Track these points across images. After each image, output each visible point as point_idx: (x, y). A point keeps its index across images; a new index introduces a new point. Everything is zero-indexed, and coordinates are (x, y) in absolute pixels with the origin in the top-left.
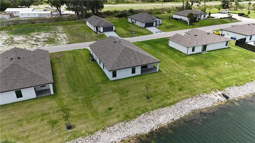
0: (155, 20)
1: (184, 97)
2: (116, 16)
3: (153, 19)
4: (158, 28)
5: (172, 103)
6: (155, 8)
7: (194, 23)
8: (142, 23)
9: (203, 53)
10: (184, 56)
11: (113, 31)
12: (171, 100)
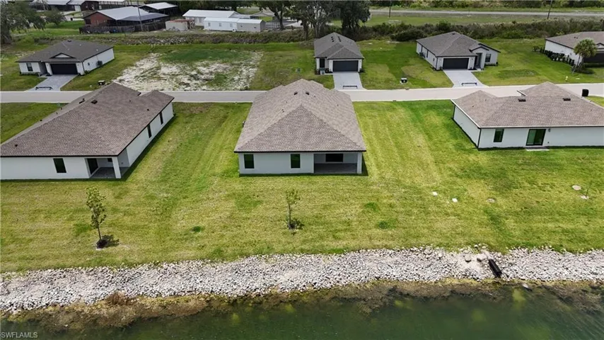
0: (475, 52)
1: (378, 243)
2: (393, 38)
3: (471, 51)
4: (477, 75)
5: (340, 250)
6: (514, 22)
7: (594, 70)
8: (437, 57)
9: (528, 150)
10: (465, 150)
11: (357, 70)
12: (340, 244)
